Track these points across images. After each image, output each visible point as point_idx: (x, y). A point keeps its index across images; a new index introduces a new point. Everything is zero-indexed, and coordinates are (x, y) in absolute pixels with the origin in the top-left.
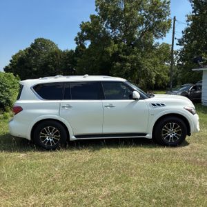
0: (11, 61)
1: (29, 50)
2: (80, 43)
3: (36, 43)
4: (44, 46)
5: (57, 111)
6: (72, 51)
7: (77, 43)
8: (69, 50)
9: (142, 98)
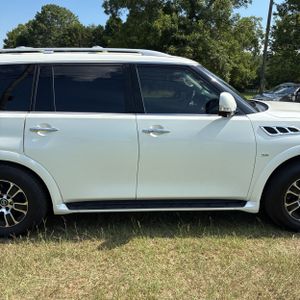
0: (5, 41)
1: (34, 24)
2: (111, 11)
3: (43, 12)
4: (56, 17)
5: (16, 141)
6: (100, 27)
7: (106, 12)
8: (97, 25)
9: (241, 111)
